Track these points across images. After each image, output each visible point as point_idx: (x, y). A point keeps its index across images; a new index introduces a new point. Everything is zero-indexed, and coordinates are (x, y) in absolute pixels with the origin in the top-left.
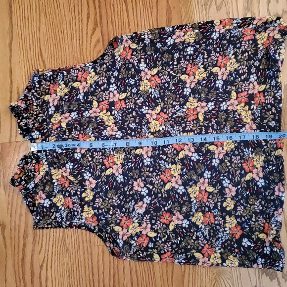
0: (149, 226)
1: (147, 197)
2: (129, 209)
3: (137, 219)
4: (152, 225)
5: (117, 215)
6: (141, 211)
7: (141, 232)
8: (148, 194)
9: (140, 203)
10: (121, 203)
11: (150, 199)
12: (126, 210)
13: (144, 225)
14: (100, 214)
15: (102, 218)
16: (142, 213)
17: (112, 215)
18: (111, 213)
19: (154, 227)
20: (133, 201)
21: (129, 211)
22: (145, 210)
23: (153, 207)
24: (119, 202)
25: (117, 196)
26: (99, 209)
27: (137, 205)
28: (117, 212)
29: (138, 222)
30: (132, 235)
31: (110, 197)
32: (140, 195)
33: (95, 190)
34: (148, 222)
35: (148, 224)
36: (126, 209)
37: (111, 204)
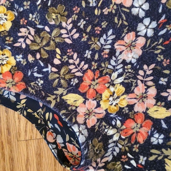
0: (153, 91)
1: (147, 21)
2: (101, 50)
3: (119, 76)
4: (160, 88)
5: (72, 67)
6: (132, 56)
7: (131, 107)
8: (148, 14)
9: (129, 37)
10: (81, 37)
11: (154, 24)
12: (93, 55)
13: (140, 89)
14: (30, 66)
15: (36, 75)
16: (134, 61)
17: (59, 67)
18: (57, 62)
19: (164, 94)
20: (110, 32)
21: (100, 56)
22: (140, 52)
23: (161, 44)
24: (76, 36)
25: (70, 20)
26: (26, 52)
27: (120, 42)
28: (71, 61)
29: (122, 83)
30: (108, 114)
31: (53, 23)
32: (129, 15)
33: (16, 6)
34: (150, 83)
35: (148, 87)
36: (94, 52)
37: (57, 40)
